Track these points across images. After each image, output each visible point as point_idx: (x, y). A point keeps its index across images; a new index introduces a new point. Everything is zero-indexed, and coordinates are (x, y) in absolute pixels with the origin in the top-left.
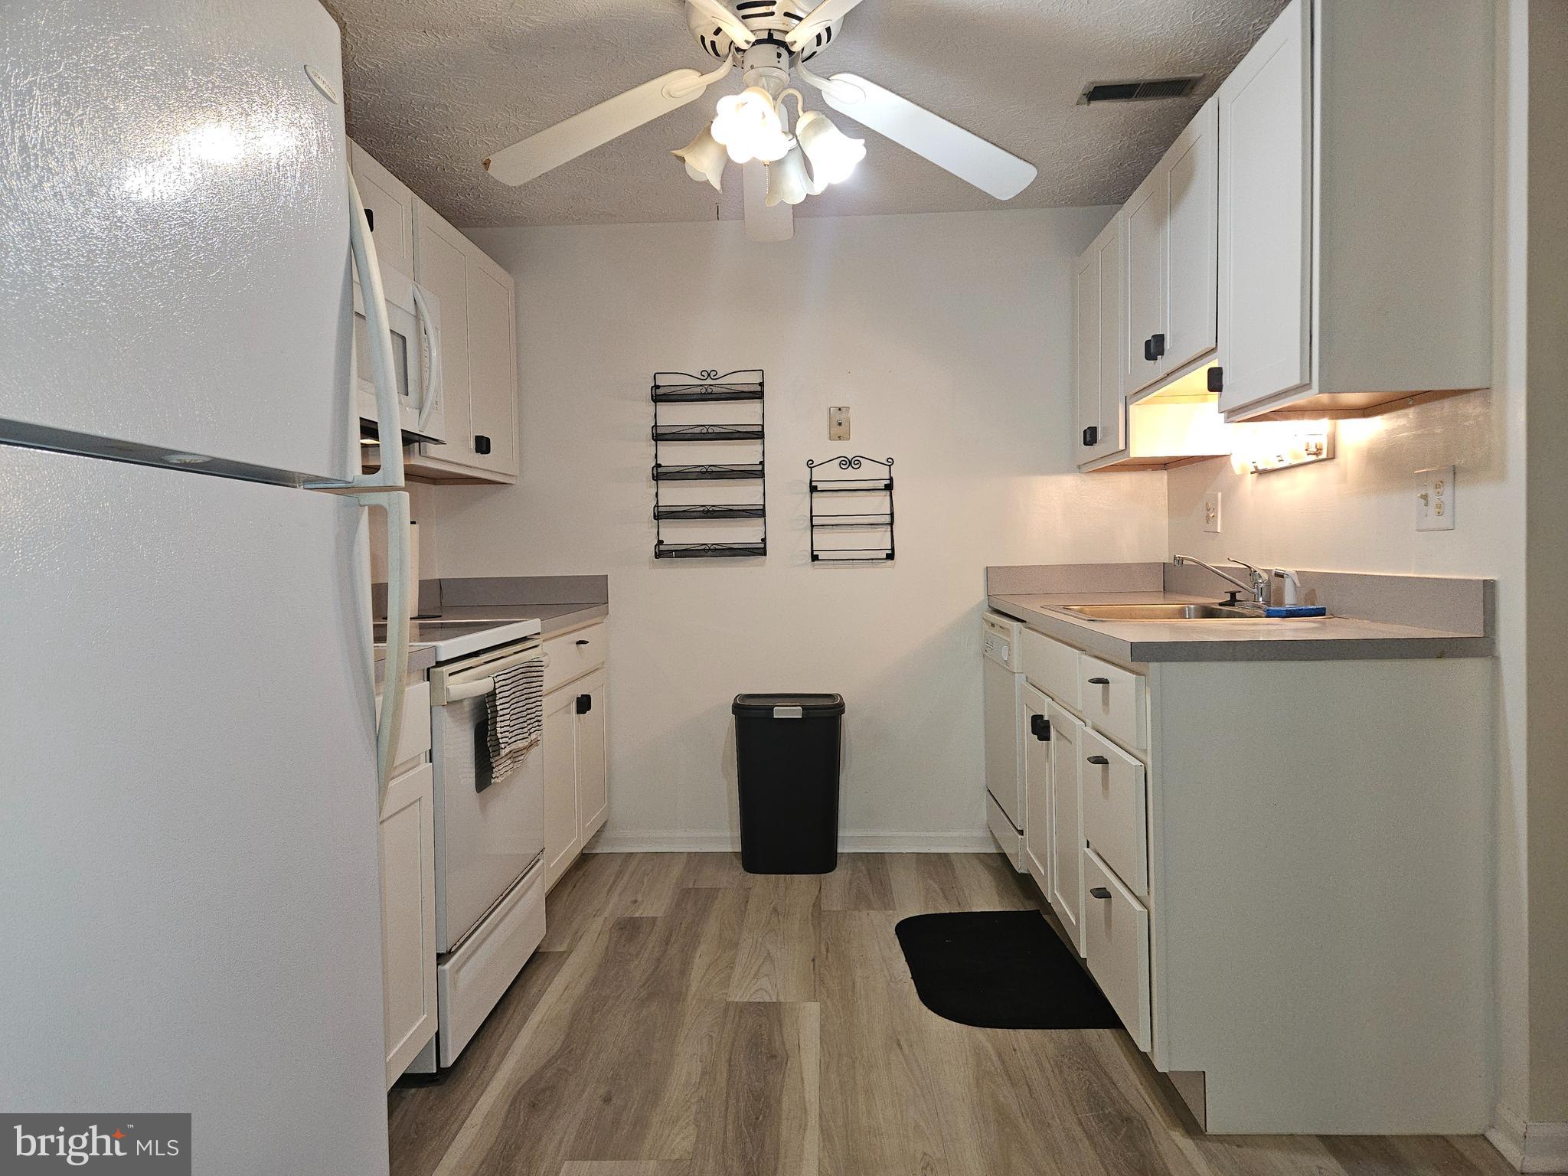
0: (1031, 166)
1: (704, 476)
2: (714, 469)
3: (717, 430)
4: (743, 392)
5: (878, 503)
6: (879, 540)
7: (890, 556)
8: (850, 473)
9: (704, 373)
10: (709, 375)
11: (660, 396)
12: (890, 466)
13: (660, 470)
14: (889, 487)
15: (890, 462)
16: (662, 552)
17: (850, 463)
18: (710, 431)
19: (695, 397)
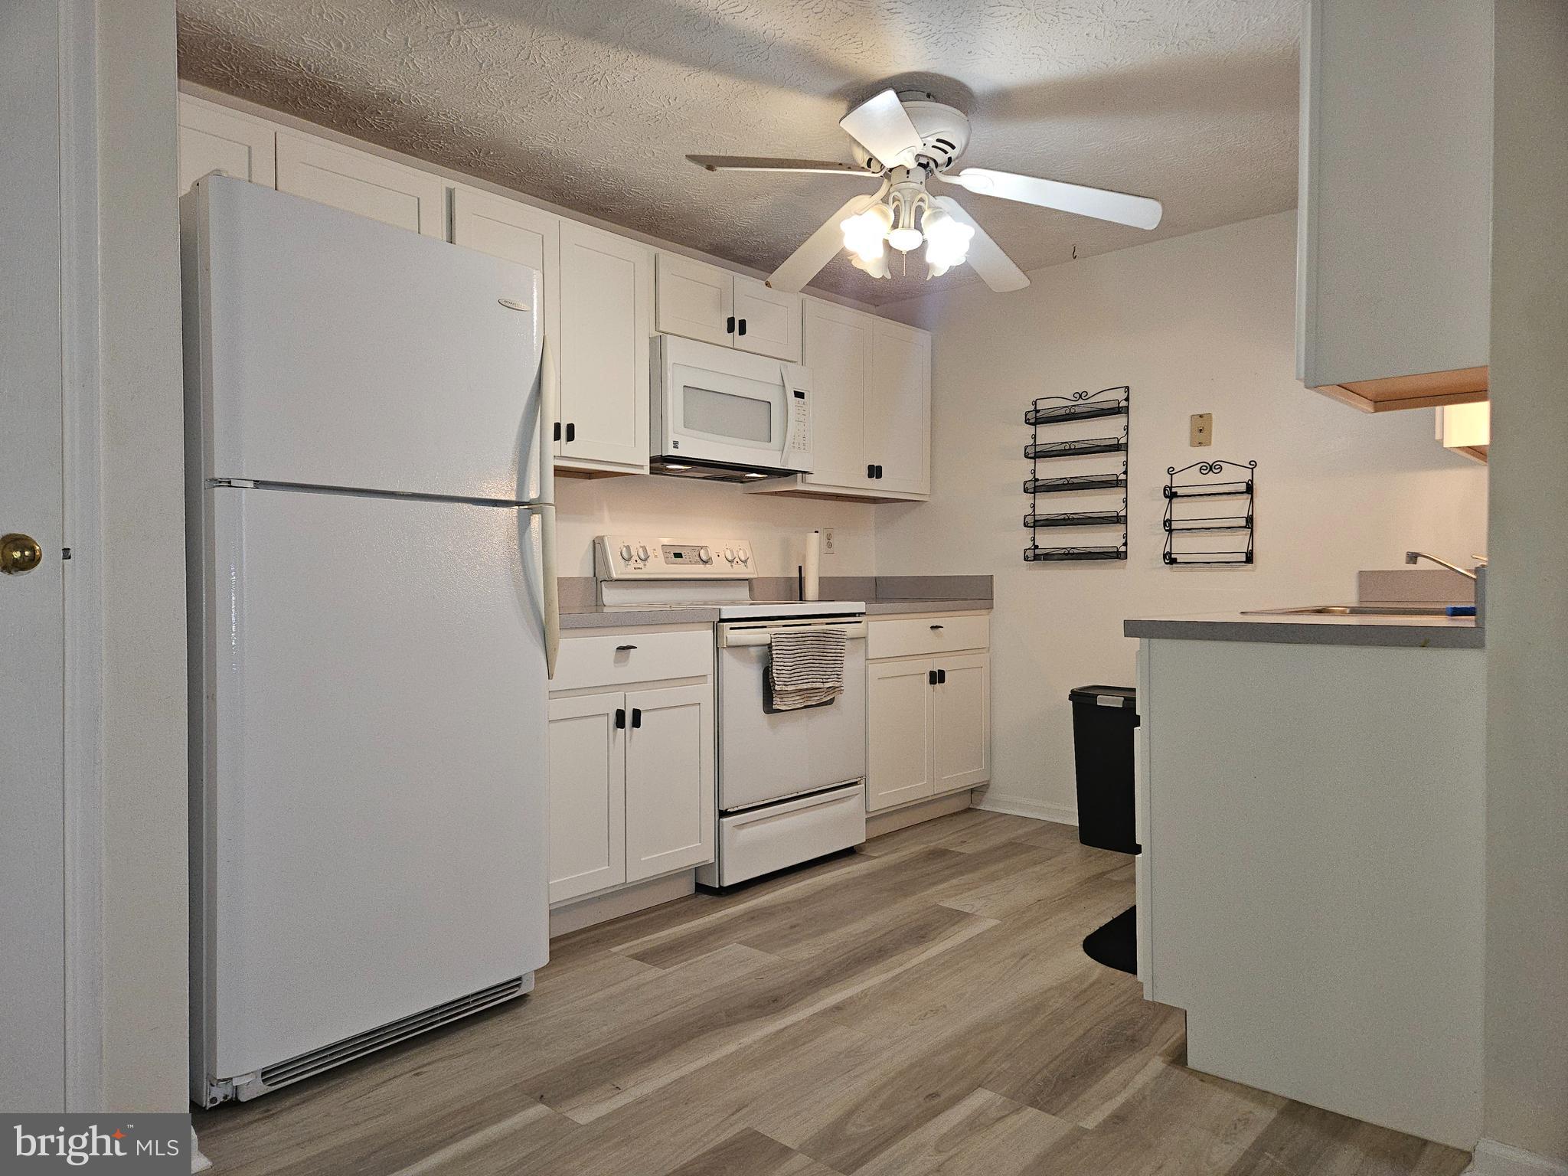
0: (1151, 201)
1: (1066, 488)
2: (1076, 481)
3: (1078, 446)
4: (1103, 409)
5: (1238, 507)
6: (1238, 542)
7: (1249, 558)
8: (1211, 478)
9: (1077, 396)
10: (1080, 396)
11: (1037, 419)
12: (1252, 469)
13: (1038, 484)
14: (1250, 489)
15: (1253, 465)
16: (1038, 556)
17: (1211, 468)
18: (1073, 447)
19: (1062, 418)
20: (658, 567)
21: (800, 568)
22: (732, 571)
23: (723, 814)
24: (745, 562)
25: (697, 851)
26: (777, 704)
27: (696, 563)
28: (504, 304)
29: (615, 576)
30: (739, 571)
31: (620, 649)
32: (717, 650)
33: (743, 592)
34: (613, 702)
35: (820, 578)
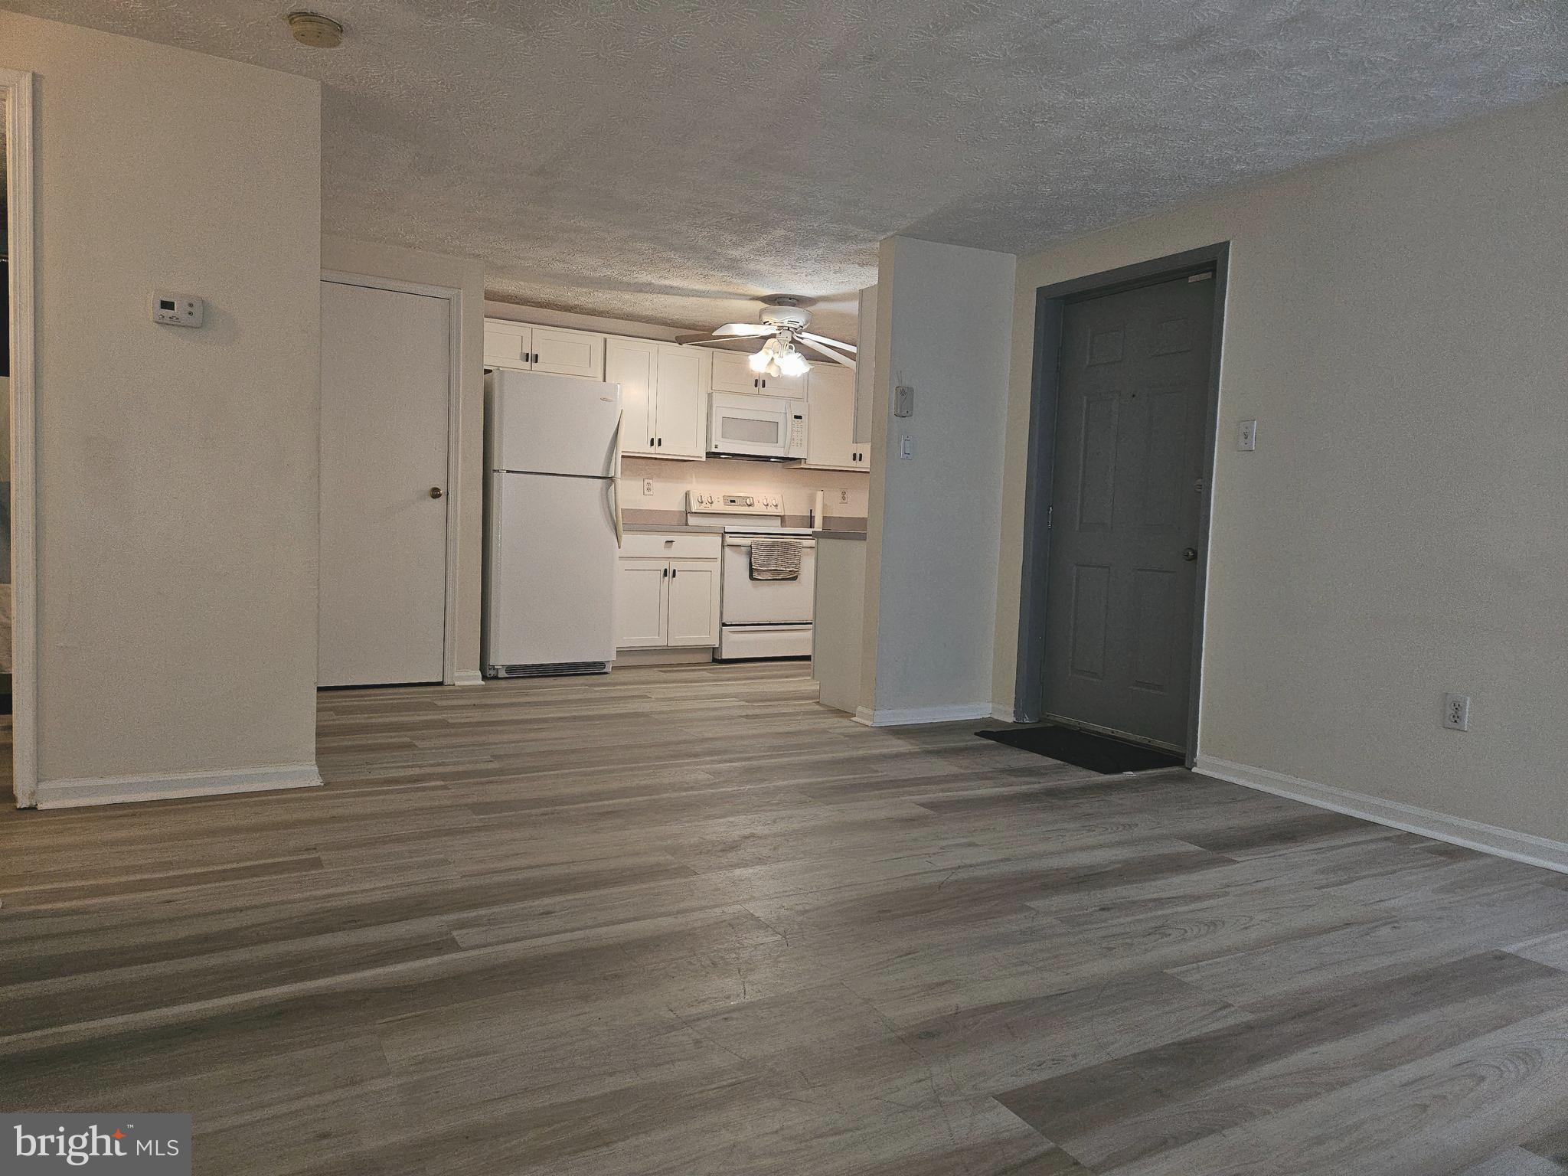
20: (719, 507)
21: (811, 510)
22: (766, 510)
23: (724, 625)
24: (776, 506)
25: (708, 637)
26: (756, 575)
27: (744, 505)
28: (603, 399)
29: (693, 511)
30: (772, 511)
31: (667, 542)
32: (723, 547)
33: (778, 522)
34: (664, 565)
35: (824, 517)
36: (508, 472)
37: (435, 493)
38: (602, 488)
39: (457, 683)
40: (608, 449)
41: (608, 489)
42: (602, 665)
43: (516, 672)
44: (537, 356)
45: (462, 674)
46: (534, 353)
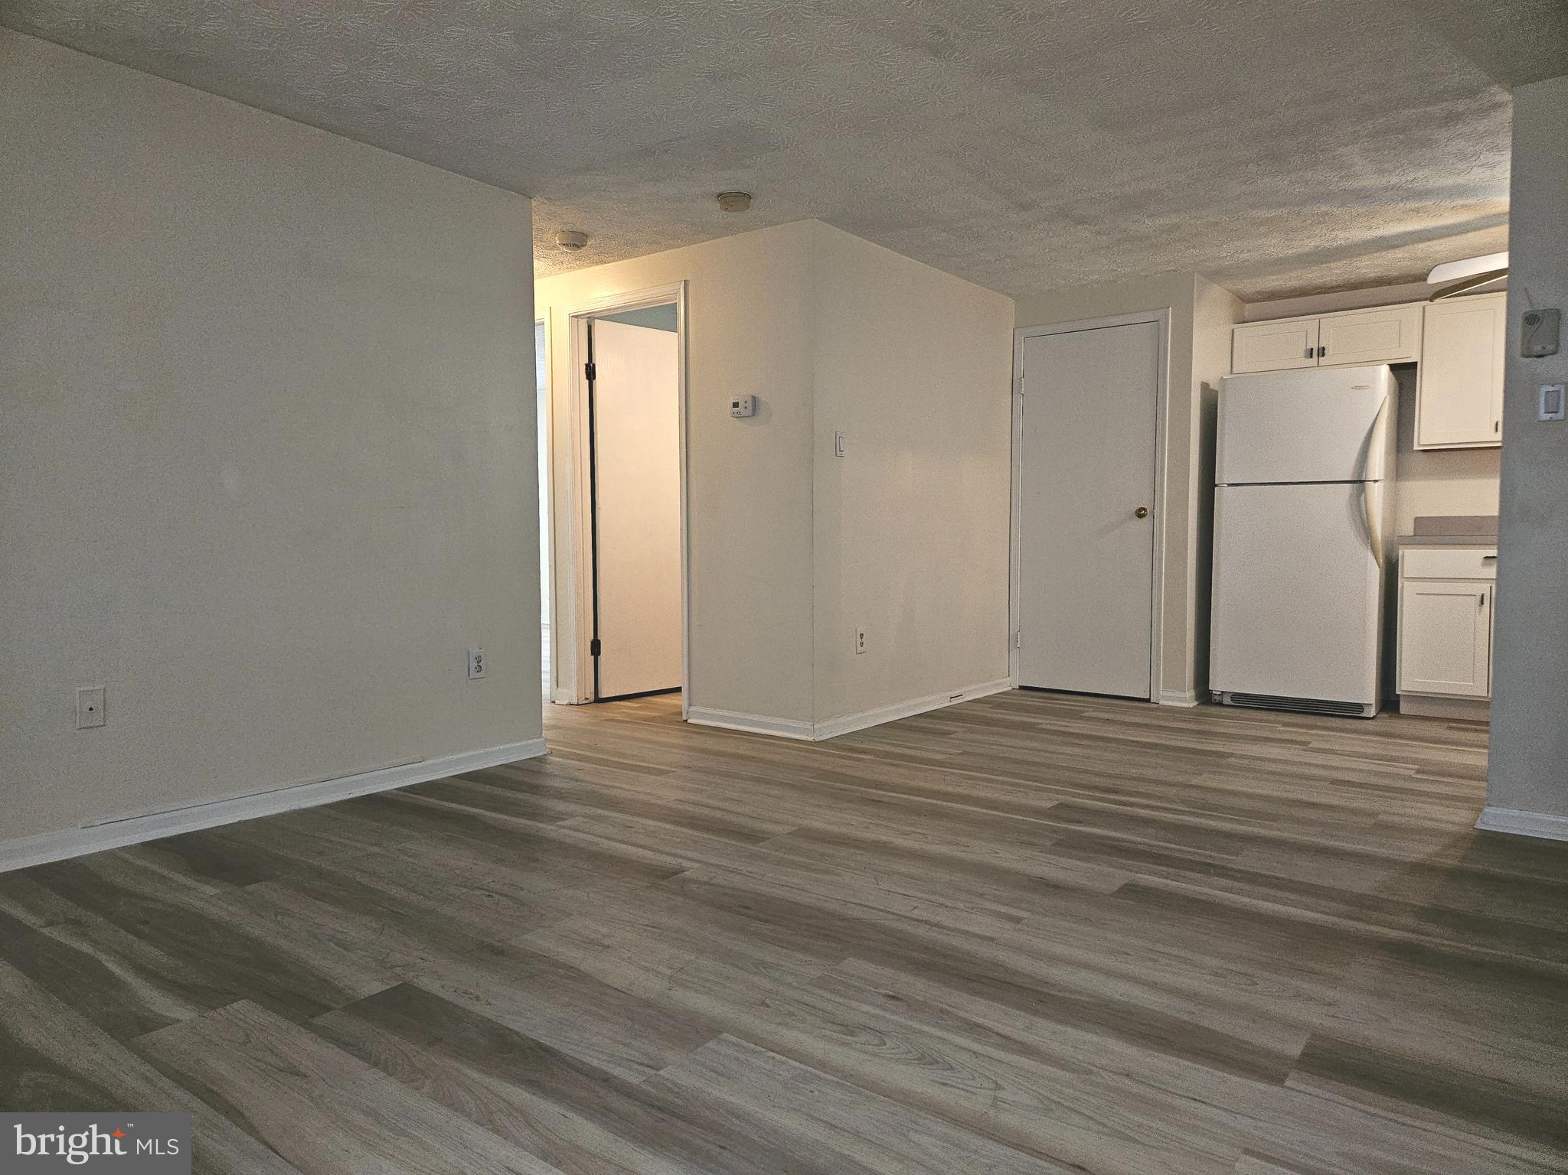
34: (1481, 589)
36: (1229, 485)
37: (1140, 513)
38: (1351, 495)
39: (1162, 702)
40: (1361, 449)
41: (1359, 496)
42: (1360, 707)
43: (1245, 702)
44: (1324, 348)
45: (1169, 694)
46: (1321, 346)
